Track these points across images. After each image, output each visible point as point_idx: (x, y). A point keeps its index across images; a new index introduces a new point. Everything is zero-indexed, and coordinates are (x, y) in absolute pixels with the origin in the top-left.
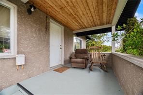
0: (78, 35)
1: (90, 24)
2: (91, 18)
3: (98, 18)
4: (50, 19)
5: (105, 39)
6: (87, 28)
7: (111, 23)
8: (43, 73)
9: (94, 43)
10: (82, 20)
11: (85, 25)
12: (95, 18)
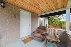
0: (42, 16)
1: (48, 9)
2: (47, 5)
3: (53, 4)
4: (20, 9)
5: (61, 18)
6: (46, 12)
7: (66, 7)
8: (15, 42)
9: (53, 20)
10: (41, 8)
11: (44, 11)
12: (50, 5)
